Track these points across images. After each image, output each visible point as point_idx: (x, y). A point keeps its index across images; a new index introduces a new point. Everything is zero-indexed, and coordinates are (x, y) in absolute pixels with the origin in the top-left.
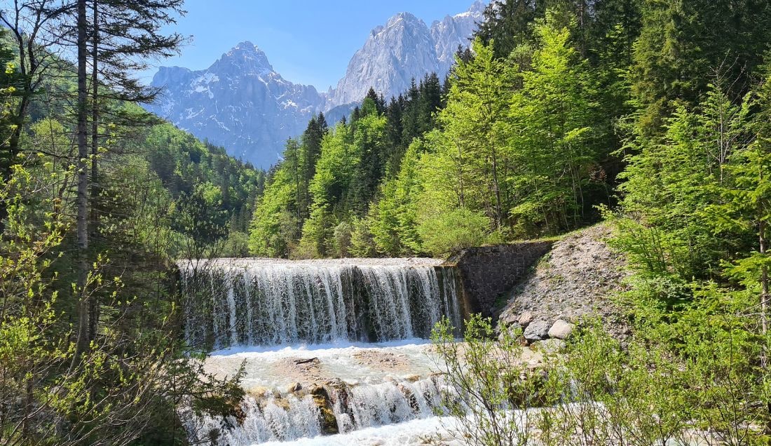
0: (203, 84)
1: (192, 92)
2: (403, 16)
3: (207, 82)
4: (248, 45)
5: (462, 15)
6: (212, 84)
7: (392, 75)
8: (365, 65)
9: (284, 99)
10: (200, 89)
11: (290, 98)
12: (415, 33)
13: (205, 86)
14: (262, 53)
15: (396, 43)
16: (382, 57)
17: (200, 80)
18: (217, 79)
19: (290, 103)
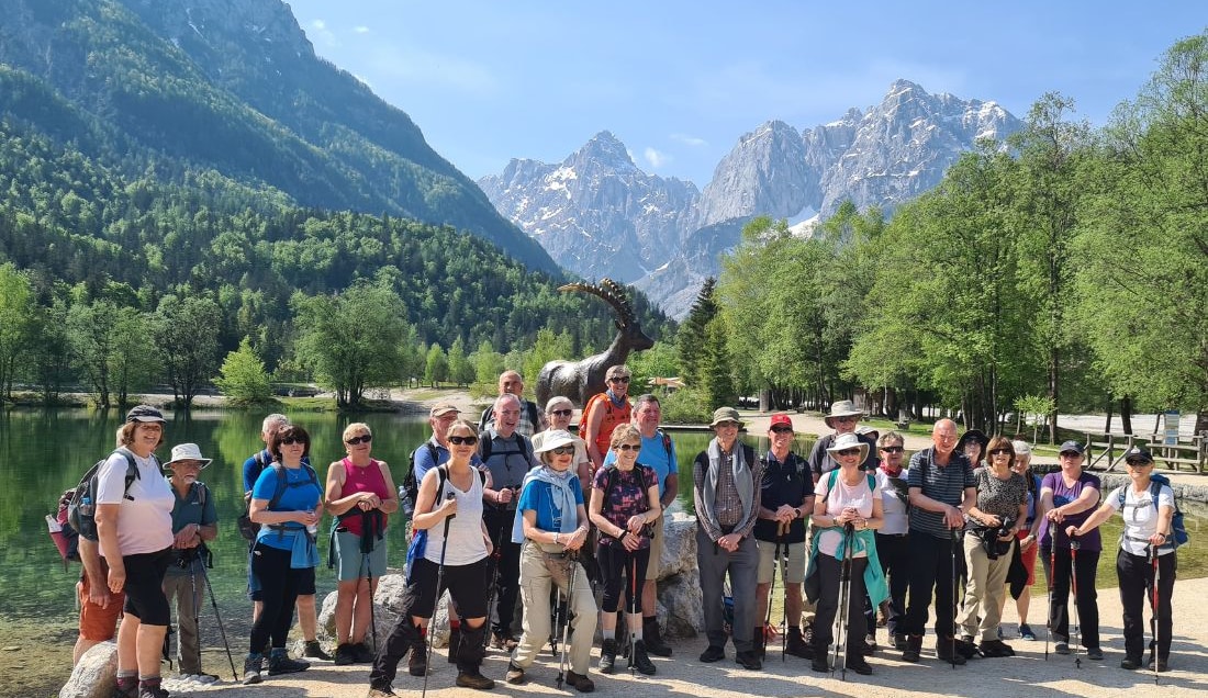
0: (558, 179)
1: (546, 189)
2: (772, 126)
3: (563, 178)
4: (606, 135)
5: (835, 124)
6: (568, 181)
7: (758, 191)
8: (732, 175)
9: (645, 203)
10: (555, 186)
11: (653, 202)
12: (783, 146)
13: (561, 183)
14: (622, 144)
15: (763, 156)
16: (749, 170)
17: (556, 174)
18: (573, 176)
19: (651, 208)
